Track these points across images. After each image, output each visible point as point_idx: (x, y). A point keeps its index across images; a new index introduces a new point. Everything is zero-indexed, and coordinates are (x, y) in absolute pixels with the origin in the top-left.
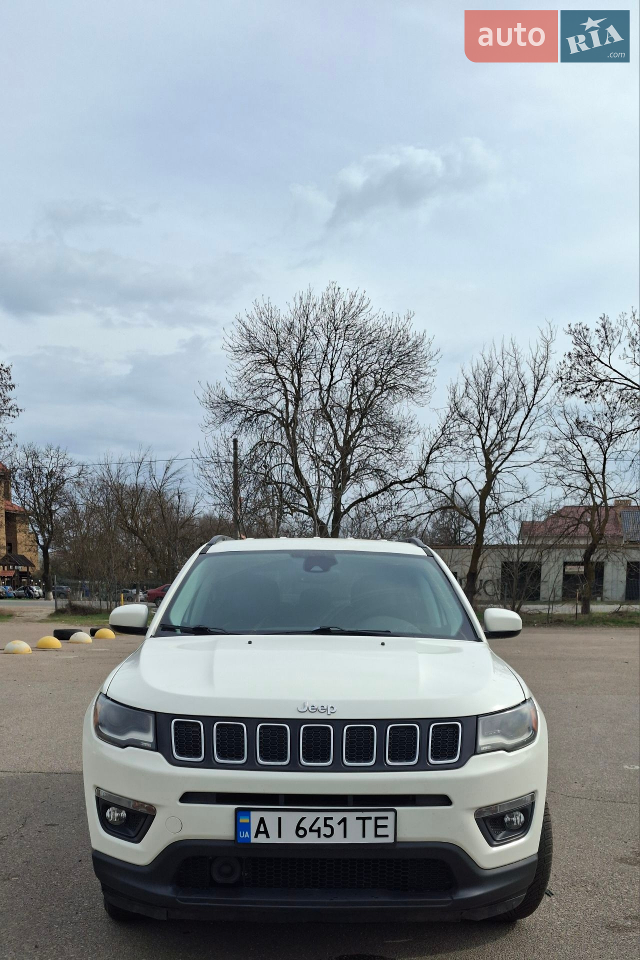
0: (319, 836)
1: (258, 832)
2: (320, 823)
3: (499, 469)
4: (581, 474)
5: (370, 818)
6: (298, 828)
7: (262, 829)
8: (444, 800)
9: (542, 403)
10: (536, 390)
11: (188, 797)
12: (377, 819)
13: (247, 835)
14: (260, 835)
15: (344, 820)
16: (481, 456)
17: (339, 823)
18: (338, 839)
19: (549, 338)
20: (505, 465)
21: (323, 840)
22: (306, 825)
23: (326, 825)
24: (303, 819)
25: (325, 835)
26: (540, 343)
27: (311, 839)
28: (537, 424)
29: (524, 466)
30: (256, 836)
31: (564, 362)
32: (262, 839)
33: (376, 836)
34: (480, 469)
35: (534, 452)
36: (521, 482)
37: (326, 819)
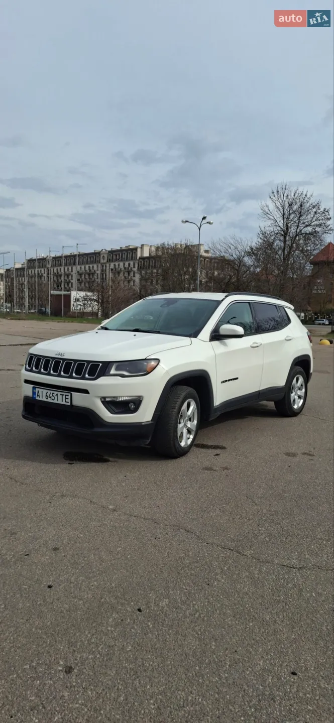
2: (51, 395)
5: (64, 395)
7: (38, 395)
8: (86, 392)
13: (35, 396)
15: (57, 394)
17: (56, 396)
18: (55, 401)
21: (52, 401)
22: (48, 395)
24: (48, 392)
25: (52, 399)
27: (49, 400)
32: (38, 398)
33: (66, 402)
37: (53, 393)
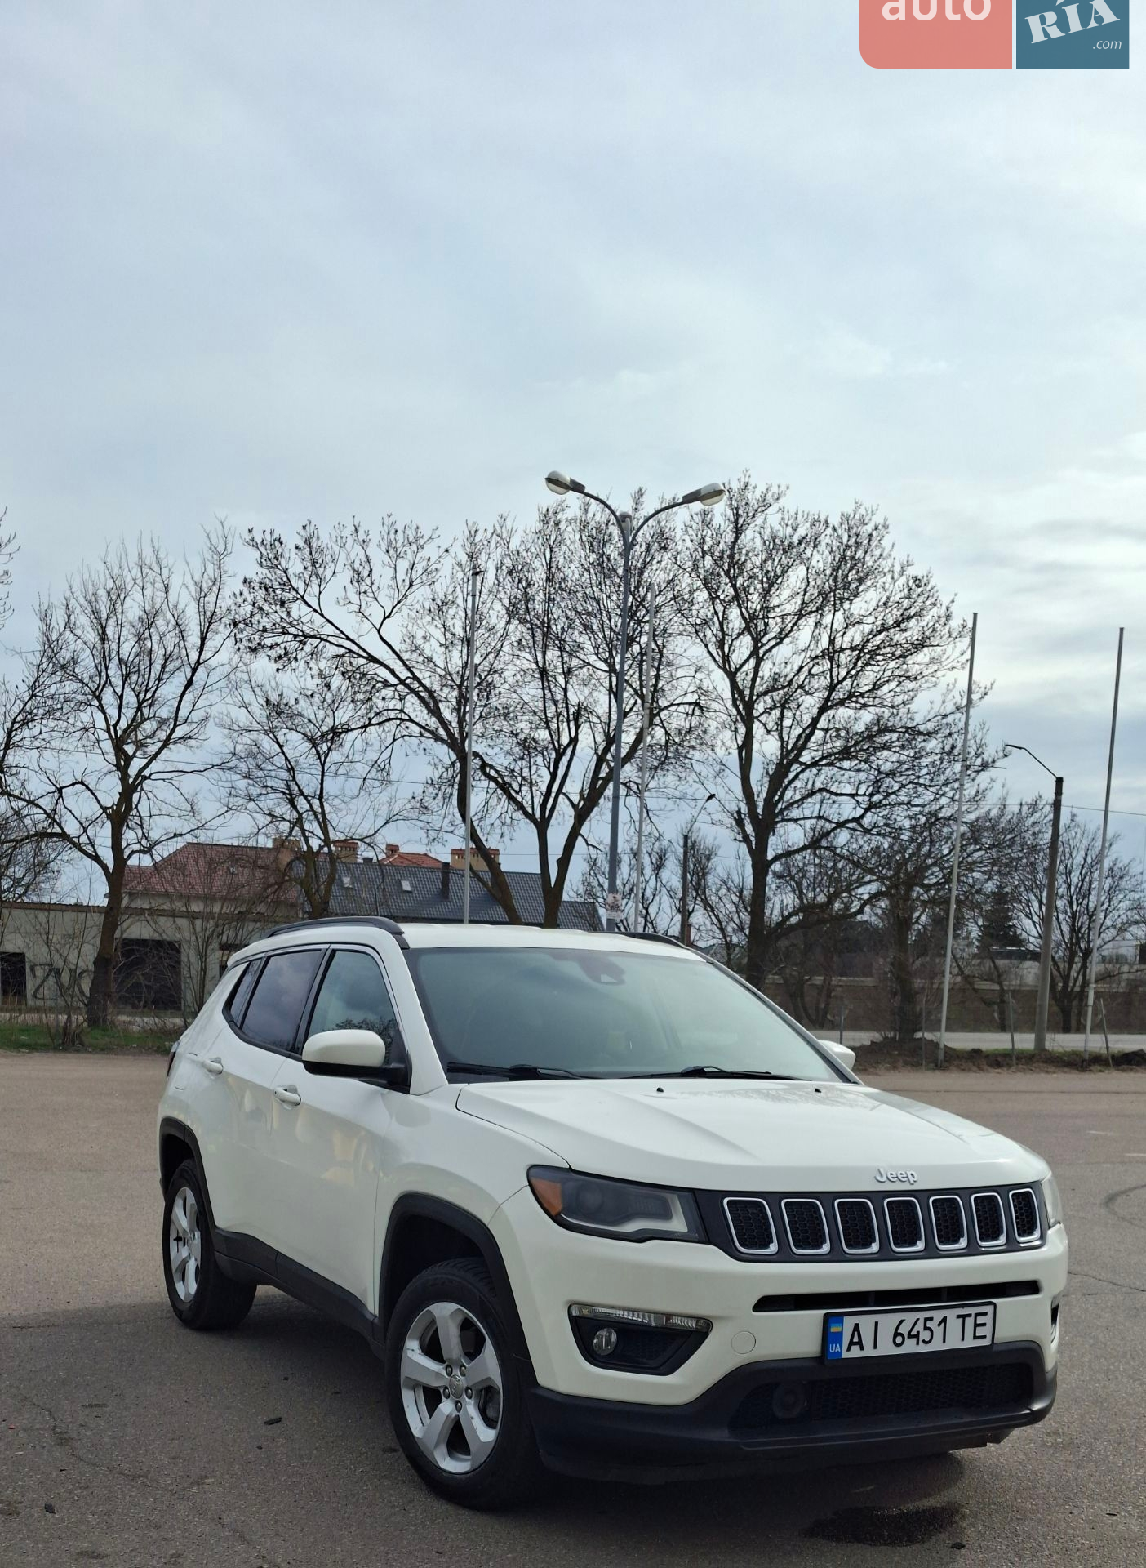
0: (918, 1343)
1: (851, 1343)
2: (919, 1327)
3: (146, 773)
4: (280, 795)
5: (970, 1315)
6: (896, 1334)
7: (856, 1339)
8: (1031, 1287)
9: (213, 662)
10: (203, 640)
11: (766, 1303)
12: (977, 1315)
13: (838, 1349)
14: (853, 1347)
15: (944, 1320)
16: (108, 746)
17: (939, 1325)
18: (937, 1345)
19: (221, 549)
20: (154, 766)
21: (923, 1348)
22: (904, 1330)
23: (926, 1328)
24: (902, 1321)
25: (924, 1341)
26: (208, 555)
27: (910, 1347)
28: (207, 699)
29: (191, 772)
30: (849, 1349)
31: (241, 594)
32: (855, 1352)
33: (975, 1337)
34: (105, 770)
35: (197, 748)
36: (190, 800)
37: (926, 1320)
